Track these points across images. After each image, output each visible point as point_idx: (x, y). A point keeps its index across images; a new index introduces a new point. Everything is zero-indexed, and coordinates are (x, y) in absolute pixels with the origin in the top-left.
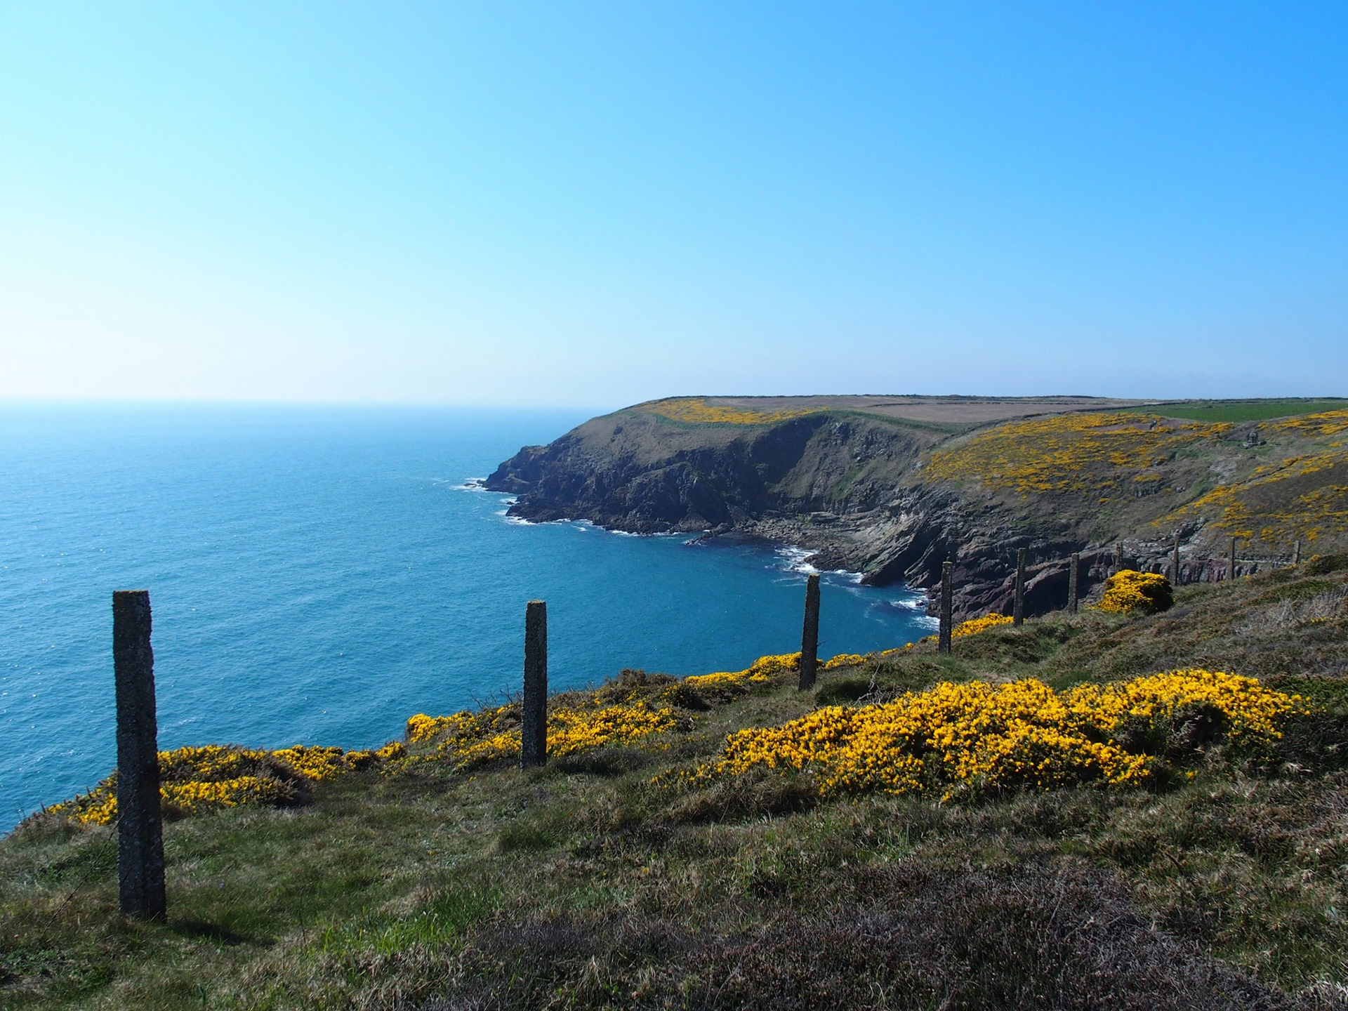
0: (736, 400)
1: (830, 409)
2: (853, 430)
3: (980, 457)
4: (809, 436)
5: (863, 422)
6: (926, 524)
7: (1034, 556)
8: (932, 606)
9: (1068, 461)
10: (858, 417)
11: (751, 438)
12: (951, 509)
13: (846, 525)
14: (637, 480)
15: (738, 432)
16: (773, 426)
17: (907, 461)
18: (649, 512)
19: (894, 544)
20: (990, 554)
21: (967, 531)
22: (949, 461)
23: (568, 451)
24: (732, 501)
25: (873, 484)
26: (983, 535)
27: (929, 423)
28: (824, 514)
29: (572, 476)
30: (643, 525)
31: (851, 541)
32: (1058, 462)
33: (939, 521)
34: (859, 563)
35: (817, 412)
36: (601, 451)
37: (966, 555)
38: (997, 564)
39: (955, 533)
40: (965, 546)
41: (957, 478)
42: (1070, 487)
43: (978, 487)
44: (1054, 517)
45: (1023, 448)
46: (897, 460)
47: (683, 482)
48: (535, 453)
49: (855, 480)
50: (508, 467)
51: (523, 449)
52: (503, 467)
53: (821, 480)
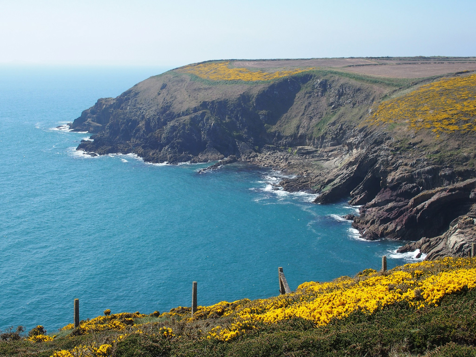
0: (252, 63)
1: (315, 70)
2: (330, 85)
3: (411, 105)
4: (299, 89)
5: (337, 79)
6: (366, 157)
7: (442, 181)
8: (356, 220)
9: (473, 109)
10: (334, 75)
11: (255, 92)
12: (385, 146)
13: (321, 156)
14: (171, 124)
15: (246, 87)
16: (272, 83)
17: (366, 108)
18: (178, 147)
19: (345, 171)
20: (410, 179)
21: (395, 162)
22: (390, 108)
23: (128, 102)
24: (240, 138)
25: (342, 125)
26: (406, 165)
27: (384, 79)
28: (306, 147)
29: (129, 120)
30: (172, 157)
31: (321, 168)
32: (465, 109)
33: (375, 154)
34: (319, 186)
35: (306, 72)
36: (151, 102)
37: (393, 180)
38: (414, 187)
39: (386, 163)
40: (393, 173)
41: (391, 122)
42: (472, 128)
43: (405, 129)
44: (458, 151)
45: (443, 98)
46: (359, 107)
47: (204, 125)
48: (106, 103)
49: (329, 122)
50: (88, 113)
51: (99, 100)
52: (85, 113)
53: (305, 122)
